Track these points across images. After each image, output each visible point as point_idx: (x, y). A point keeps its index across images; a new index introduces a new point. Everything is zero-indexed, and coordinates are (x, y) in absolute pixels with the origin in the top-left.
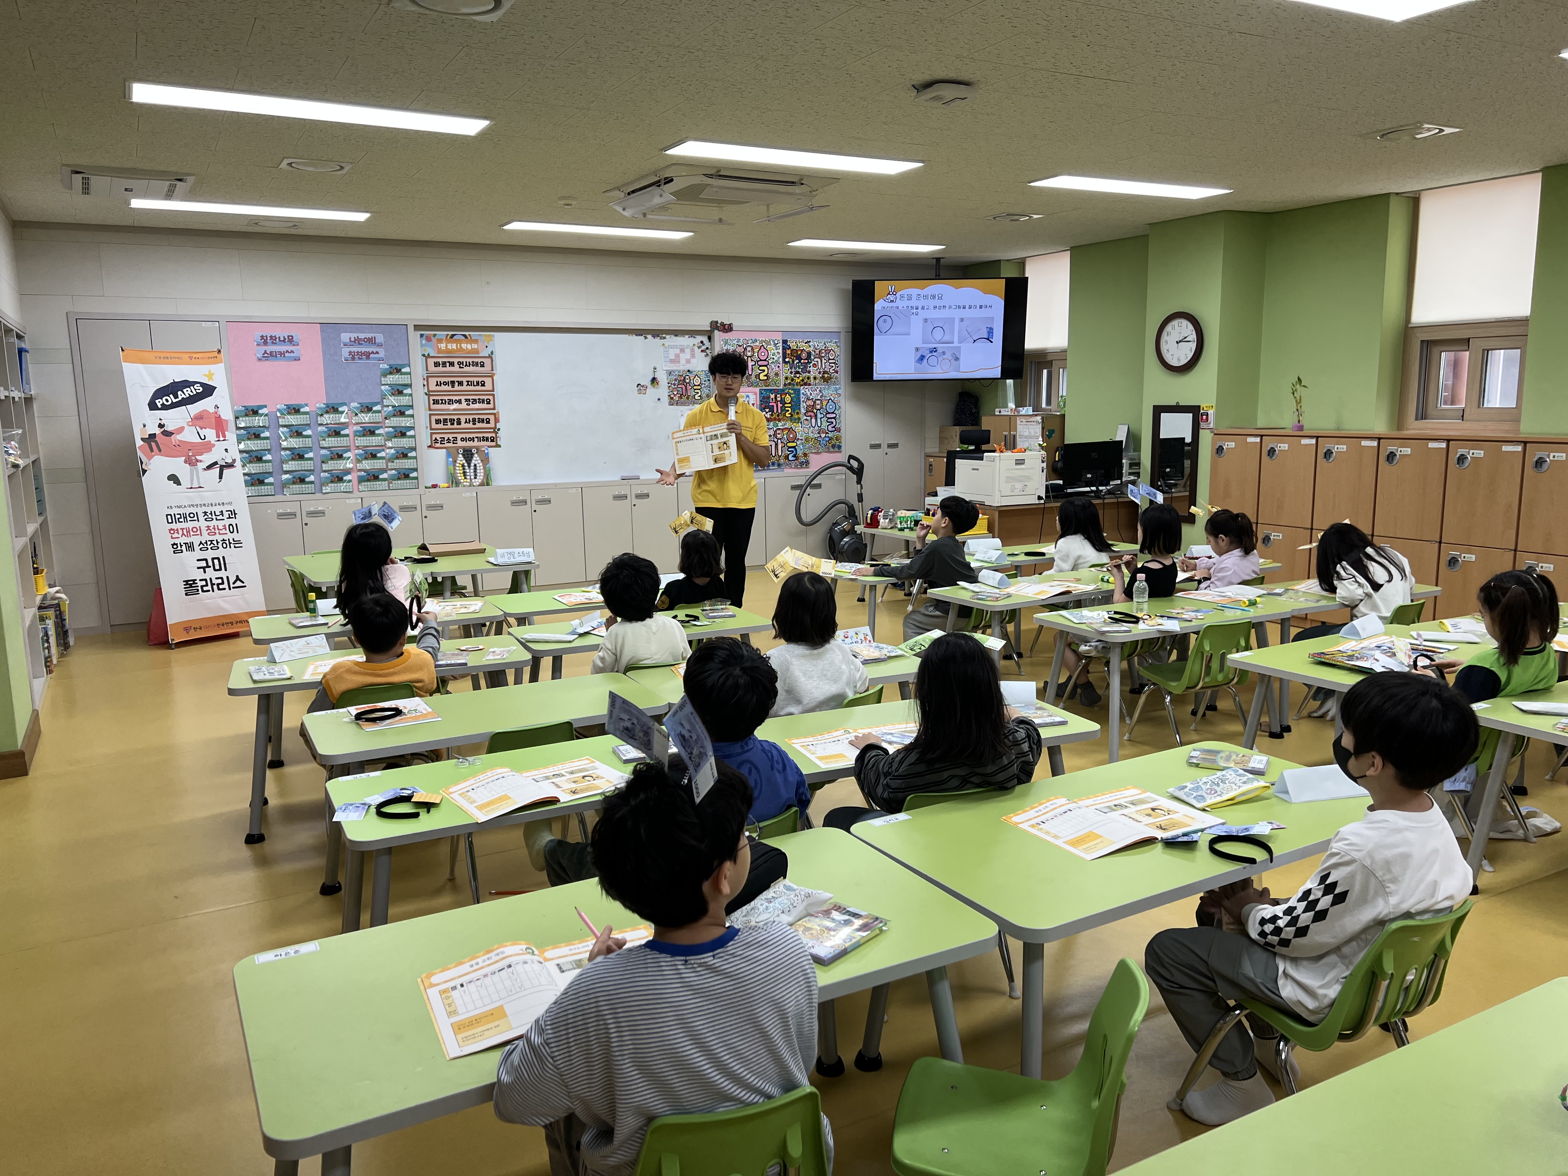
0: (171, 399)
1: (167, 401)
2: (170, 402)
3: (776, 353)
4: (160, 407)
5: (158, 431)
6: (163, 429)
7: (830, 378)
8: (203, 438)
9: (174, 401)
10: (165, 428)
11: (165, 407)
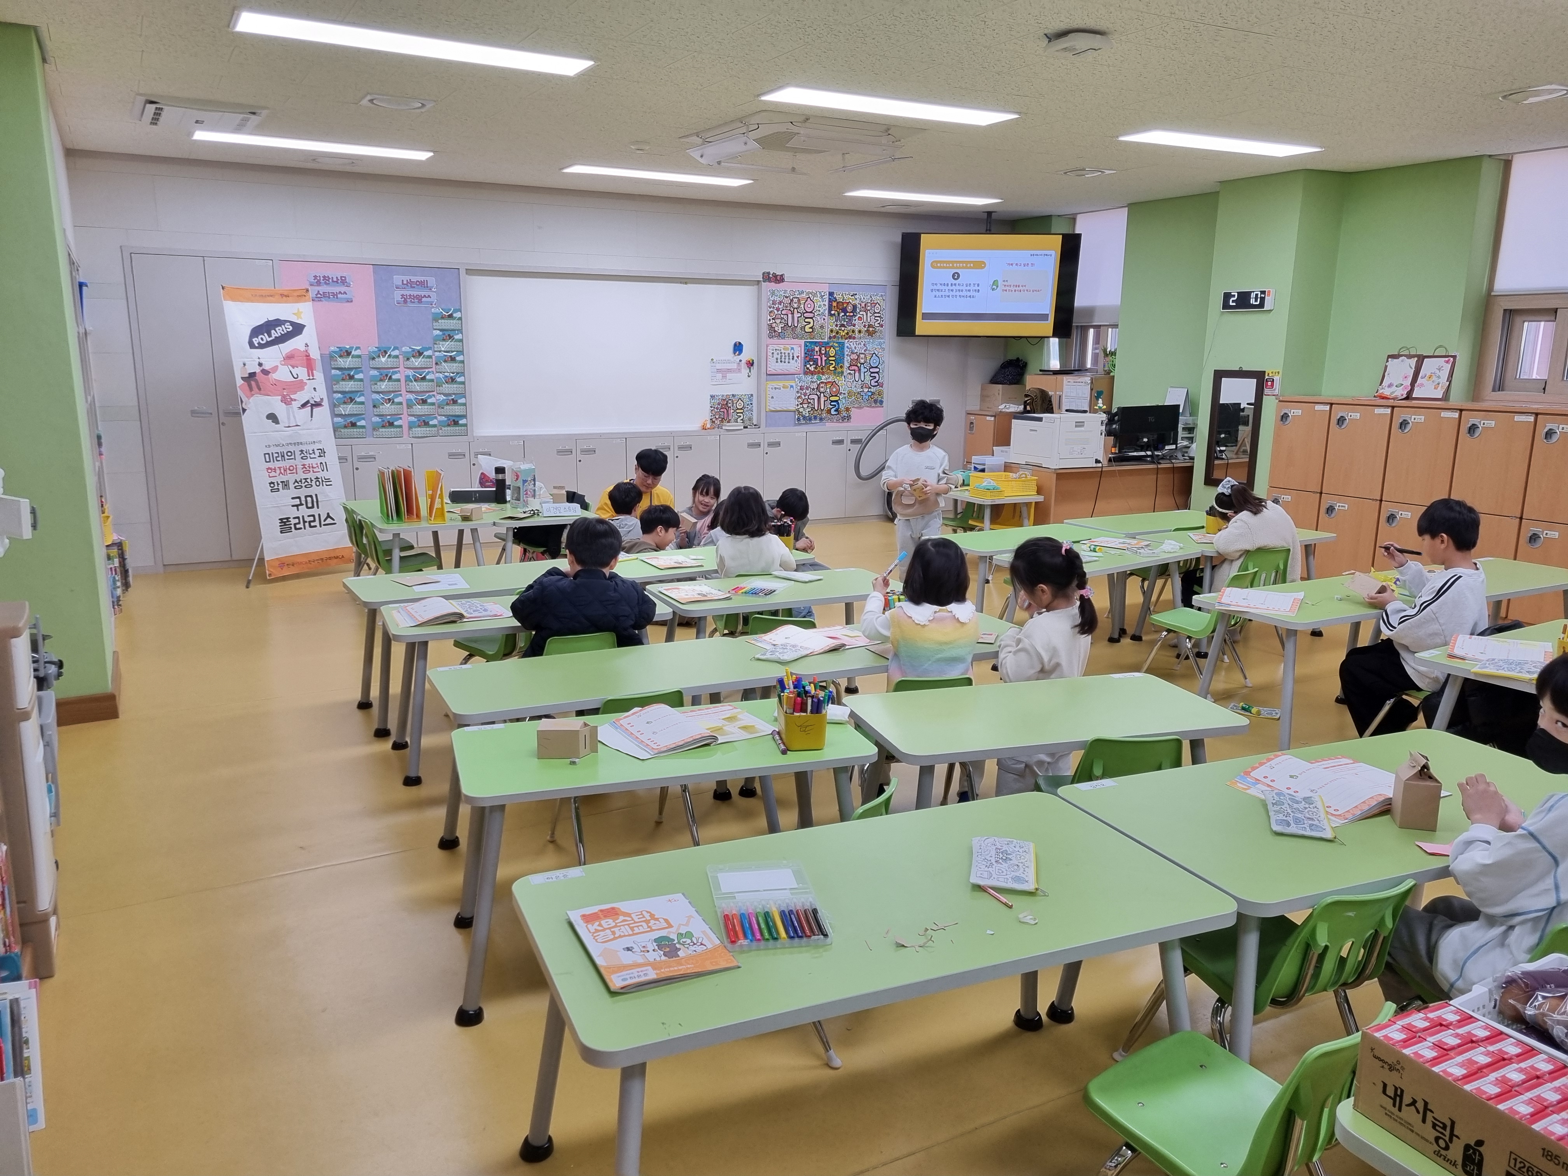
3: (822, 305)
7: (874, 332)
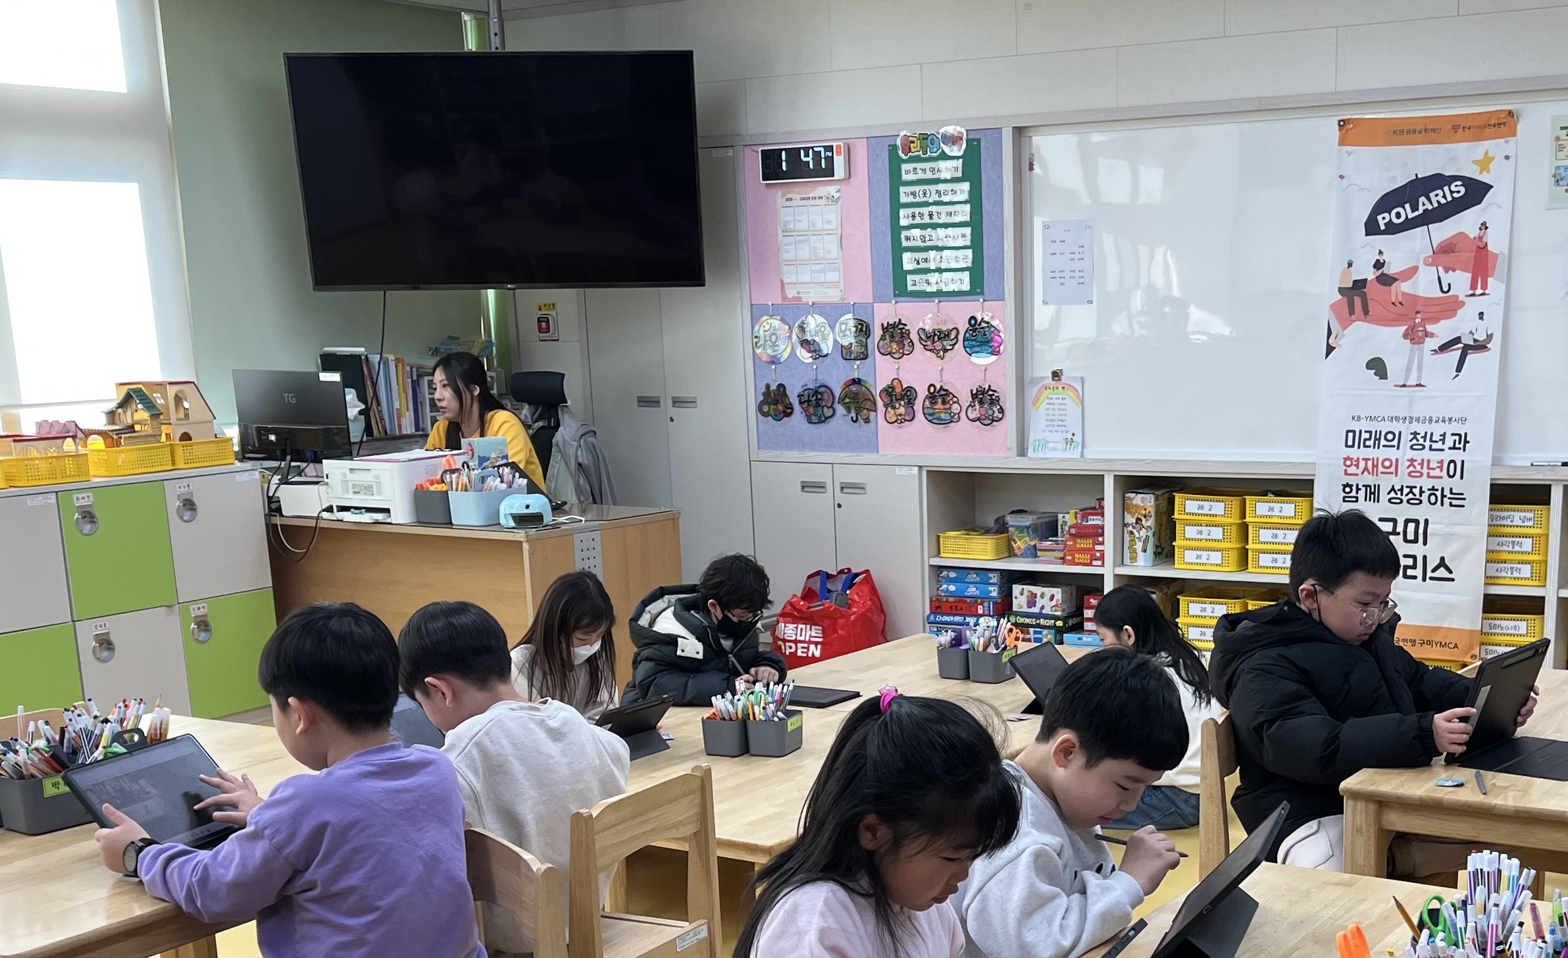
0: (1407, 212)
1: (1398, 215)
2: (1403, 218)
4: (1383, 227)
5: (1370, 275)
6: (1380, 272)
8: (1445, 289)
9: (1411, 215)
10: (1385, 270)
11: (1392, 229)
